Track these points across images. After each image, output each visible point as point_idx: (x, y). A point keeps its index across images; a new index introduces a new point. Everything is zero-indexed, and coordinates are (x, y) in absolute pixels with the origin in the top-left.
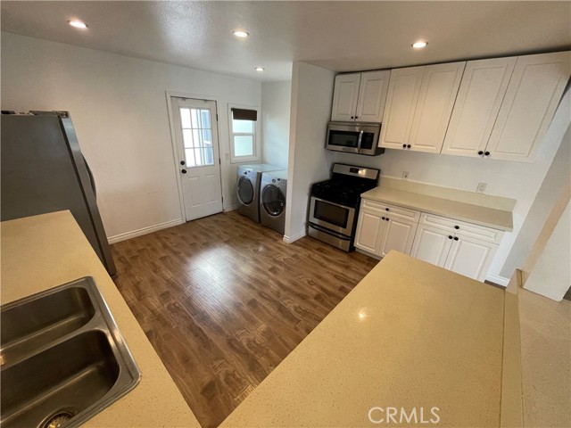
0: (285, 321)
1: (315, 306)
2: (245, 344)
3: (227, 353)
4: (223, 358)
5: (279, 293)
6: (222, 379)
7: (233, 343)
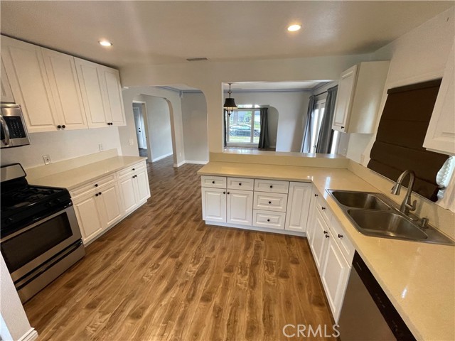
0: (212, 265)
1: (187, 255)
2: (247, 277)
3: (261, 282)
4: (266, 282)
5: (182, 285)
6: (274, 274)
7: (252, 284)
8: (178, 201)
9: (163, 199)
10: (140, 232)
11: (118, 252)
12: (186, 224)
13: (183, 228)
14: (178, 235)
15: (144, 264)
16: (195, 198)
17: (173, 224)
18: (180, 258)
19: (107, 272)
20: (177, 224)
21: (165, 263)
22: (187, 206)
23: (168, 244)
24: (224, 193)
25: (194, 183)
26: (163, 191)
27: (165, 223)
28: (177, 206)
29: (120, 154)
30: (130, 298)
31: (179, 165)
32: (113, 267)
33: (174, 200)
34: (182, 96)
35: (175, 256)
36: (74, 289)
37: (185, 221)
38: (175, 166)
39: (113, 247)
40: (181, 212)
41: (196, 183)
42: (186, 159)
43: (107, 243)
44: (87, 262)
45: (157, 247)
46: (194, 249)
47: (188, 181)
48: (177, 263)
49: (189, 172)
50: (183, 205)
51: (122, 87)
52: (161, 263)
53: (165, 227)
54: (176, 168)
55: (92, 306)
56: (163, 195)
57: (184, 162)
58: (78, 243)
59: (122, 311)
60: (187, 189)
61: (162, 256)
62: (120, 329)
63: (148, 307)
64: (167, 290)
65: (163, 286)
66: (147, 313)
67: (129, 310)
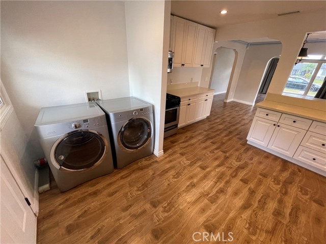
7: (284, 192)
8: (226, 123)
9: (216, 119)
10: (202, 132)
11: (191, 138)
12: (232, 138)
13: (230, 139)
14: (226, 142)
15: (205, 148)
16: (240, 125)
17: (223, 135)
18: (228, 154)
19: (187, 144)
20: (225, 136)
21: (218, 153)
22: (233, 128)
23: (219, 144)
24: (274, 125)
25: (239, 115)
26: (216, 115)
27: (218, 133)
28: (226, 126)
29: (199, 85)
30: (199, 159)
31: (228, 101)
32: (189, 143)
33: (224, 122)
34: (248, 48)
35: (224, 152)
36: (174, 144)
37: (231, 136)
38: (225, 101)
39: (189, 134)
40: (229, 130)
41: (241, 116)
42: (234, 98)
43: (186, 132)
44: (178, 136)
45: (213, 143)
46: (237, 153)
47: (235, 113)
48: (225, 156)
49: (236, 107)
50: (230, 126)
51: (214, 41)
52: (216, 152)
53: (218, 135)
54: (225, 103)
55: (182, 154)
56: (216, 117)
57: (232, 100)
58: (176, 125)
59: (195, 163)
60: (233, 118)
61: (216, 149)
62: (195, 169)
63: (208, 168)
64: (219, 166)
65: (217, 163)
66: (208, 170)
67: (199, 164)
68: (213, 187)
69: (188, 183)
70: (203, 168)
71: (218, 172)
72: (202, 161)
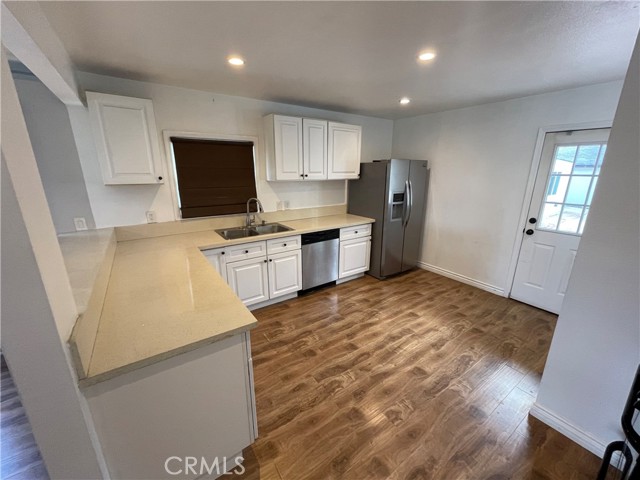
0: (321, 369)
1: (340, 404)
2: (304, 339)
4: (296, 329)
5: (368, 370)
7: (307, 333)
62: (435, 370)
63: (409, 372)
64: (386, 374)
65: (389, 382)
66: (409, 368)
67: (429, 380)
68: (406, 343)
69: (443, 348)
70: (420, 372)
71: (391, 362)
72: (421, 387)
